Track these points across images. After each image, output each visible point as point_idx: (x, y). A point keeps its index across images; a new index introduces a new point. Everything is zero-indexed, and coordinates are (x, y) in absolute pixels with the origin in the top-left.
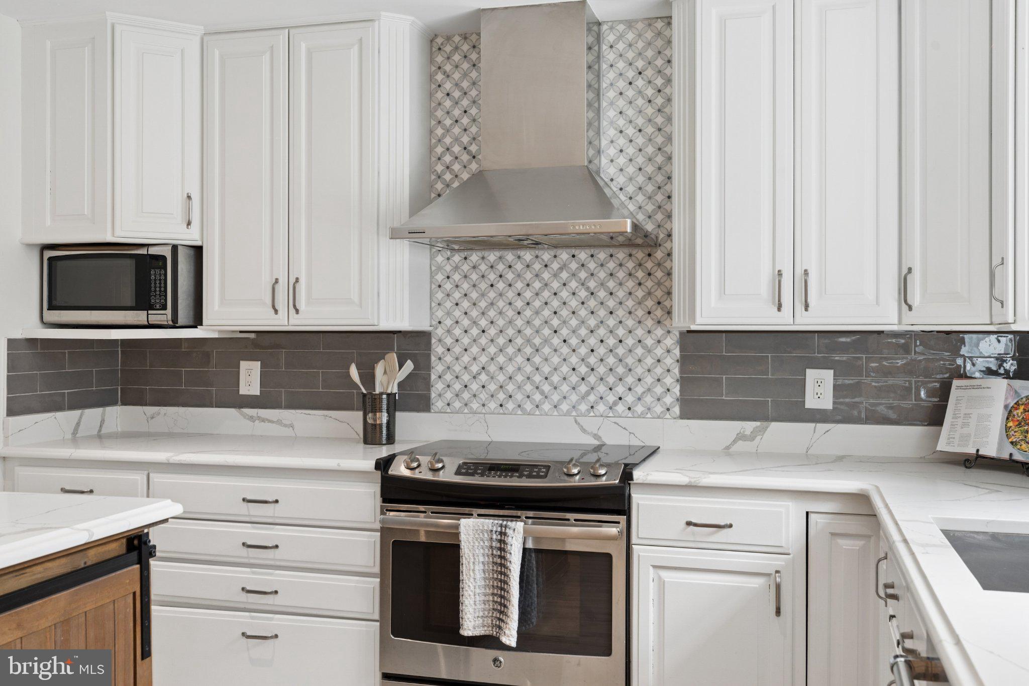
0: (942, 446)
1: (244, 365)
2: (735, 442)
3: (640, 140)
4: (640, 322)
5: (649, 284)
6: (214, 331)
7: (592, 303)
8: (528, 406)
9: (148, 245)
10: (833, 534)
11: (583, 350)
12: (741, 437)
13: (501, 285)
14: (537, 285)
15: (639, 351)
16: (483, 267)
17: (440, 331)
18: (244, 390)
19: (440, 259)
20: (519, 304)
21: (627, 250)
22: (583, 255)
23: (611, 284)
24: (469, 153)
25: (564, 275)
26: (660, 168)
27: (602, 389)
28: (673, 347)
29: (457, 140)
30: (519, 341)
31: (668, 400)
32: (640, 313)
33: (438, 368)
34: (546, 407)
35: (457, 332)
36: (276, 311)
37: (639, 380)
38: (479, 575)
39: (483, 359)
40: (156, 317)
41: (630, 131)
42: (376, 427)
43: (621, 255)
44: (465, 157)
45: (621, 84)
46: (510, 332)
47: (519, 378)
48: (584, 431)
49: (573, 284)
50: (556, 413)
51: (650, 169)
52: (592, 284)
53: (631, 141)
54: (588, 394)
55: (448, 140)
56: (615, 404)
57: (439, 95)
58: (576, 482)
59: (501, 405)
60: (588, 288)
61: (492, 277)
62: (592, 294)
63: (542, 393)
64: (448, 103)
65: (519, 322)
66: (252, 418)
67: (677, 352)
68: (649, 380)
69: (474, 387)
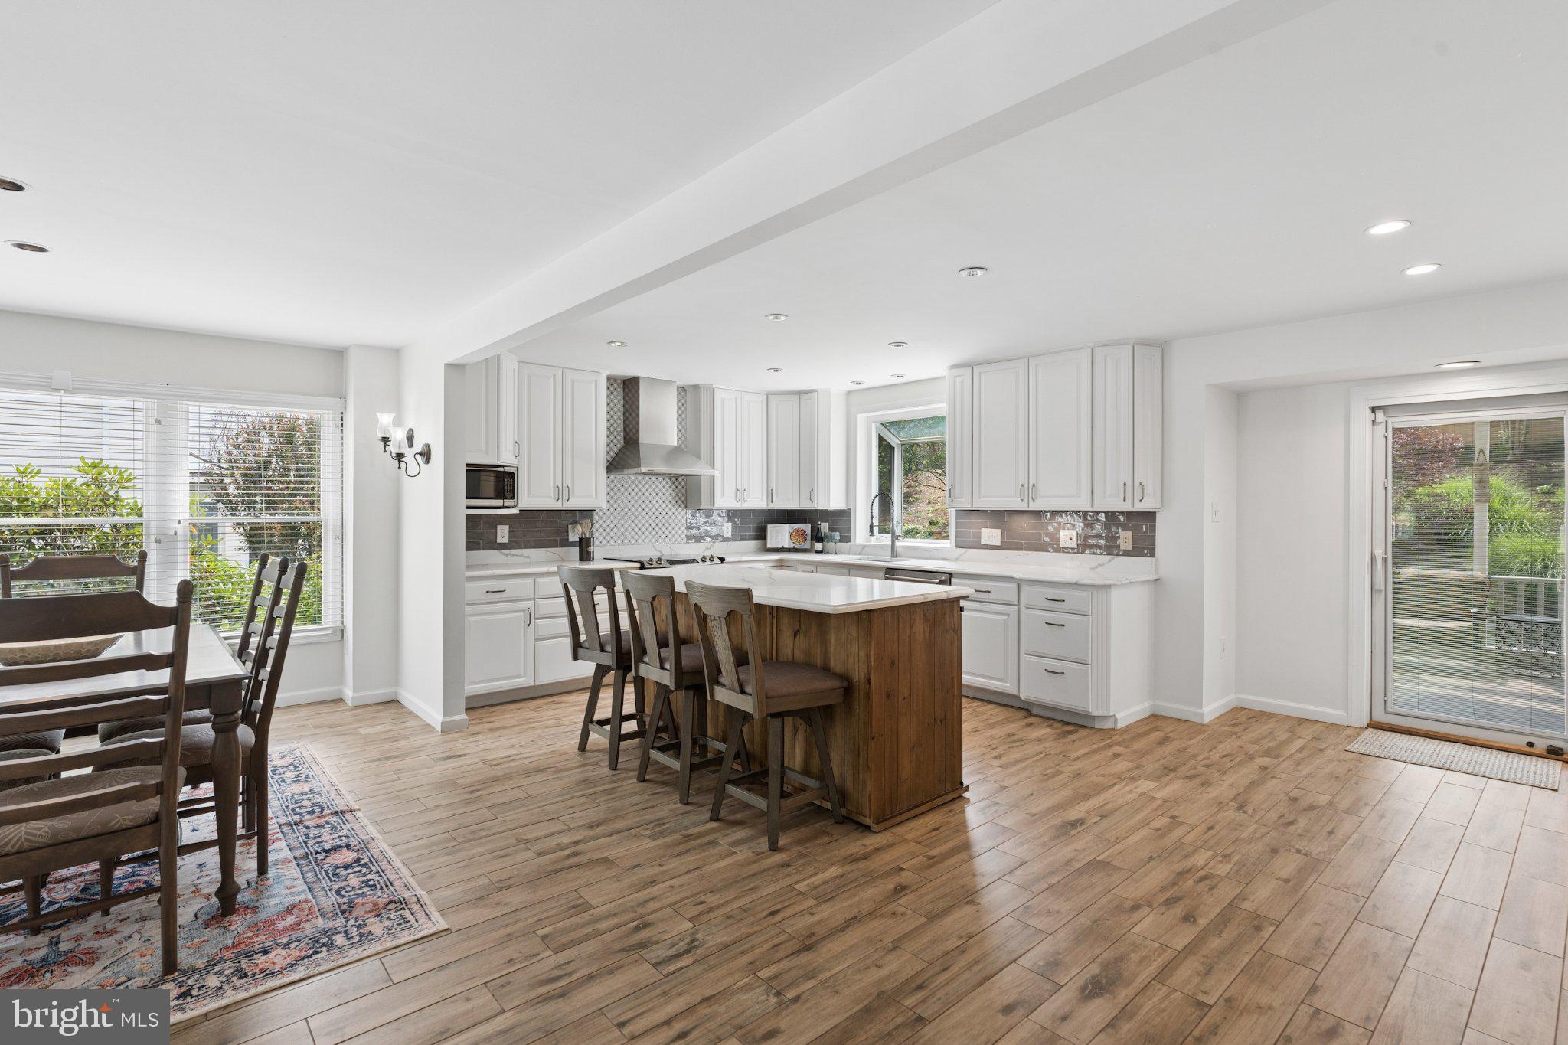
1: (499, 527)
4: (673, 506)
5: (677, 491)
7: (657, 498)
8: (633, 541)
9: (503, 466)
11: (654, 517)
13: (622, 490)
14: (637, 490)
15: (673, 517)
16: (615, 482)
17: (597, 509)
18: (499, 540)
20: (630, 498)
22: (654, 478)
23: (663, 490)
25: (647, 486)
27: (660, 533)
30: (630, 513)
31: (683, 536)
32: (673, 502)
33: (597, 525)
34: (640, 541)
35: (605, 509)
36: (557, 501)
37: (673, 529)
39: (615, 521)
40: (508, 502)
43: (667, 479)
46: (626, 510)
47: (629, 529)
49: (650, 490)
50: (643, 544)
52: (657, 490)
54: (655, 535)
56: (665, 538)
59: (622, 541)
60: (655, 492)
62: (657, 494)
63: (638, 535)
65: (630, 506)
66: (506, 554)
69: (612, 534)
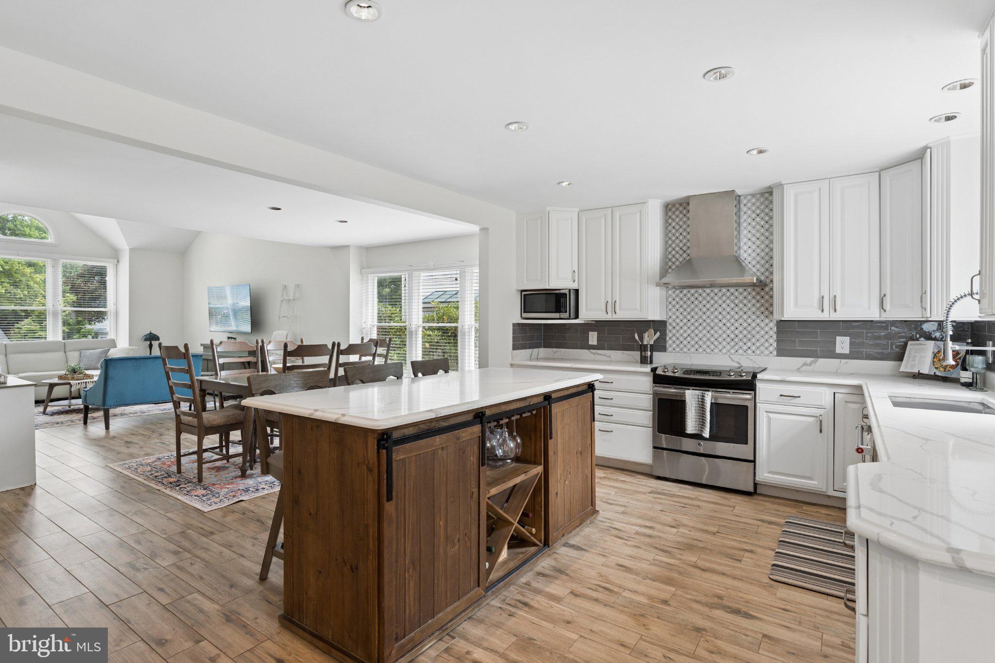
0: (902, 369)
1: (590, 333)
2: (802, 366)
3: (758, 243)
4: (758, 317)
5: (762, 301)
6: (583, 320)
7: (737, 309)
8: (708, 350)
9: (560, 289)
10: (846, 402)
11: (732, 328)
12: (805, 364)
13: (696, 302)
14: (712, 302)
15: (758, 329)
16: (689, 295)
17: (670, 321)
18: (590, 343)
19: (670, 292)
20: (704, 310)
21: (752, 288)
22: (732, 290)
23: (745, 301)
24: (683, 250)
25: (724, 298)
26: (767, 254)
27: (741, 344)
28: (773, 327)
29: (677, 245)
30: (704, 324)
31: (771, 349)
32: (758, 313)
33: (669, 335)
34: (716, 351)
35: (678, 321)
36: (607, 313)
37: (758, 340)
38: (693, 411)
39: (689, 332)
40: (563, 315)
41: (754, 239)
42: (646, 357)
43: (749, 290)
44: (681, 252)
45: (750, 220)
47: (704, 339)
48: (733, 360)
49: (728, 302)
50: (720, 353)
51: (762, 254)
52: (736, 302)
53: (754, 243)
54: (735, 346)
55: (674, 245)
56: (747, 350)
57: (670, 228)
58: (733, 378)
59: (696, 350)
60: (735, 303)
61: (693, 299)
62: (737, 305)
63: (714, 345)
64: (674, 231)
65: (704, 317)
66: (594, 353)
67: (775, 329)
68: (762, 340)
69: (685, 342)
